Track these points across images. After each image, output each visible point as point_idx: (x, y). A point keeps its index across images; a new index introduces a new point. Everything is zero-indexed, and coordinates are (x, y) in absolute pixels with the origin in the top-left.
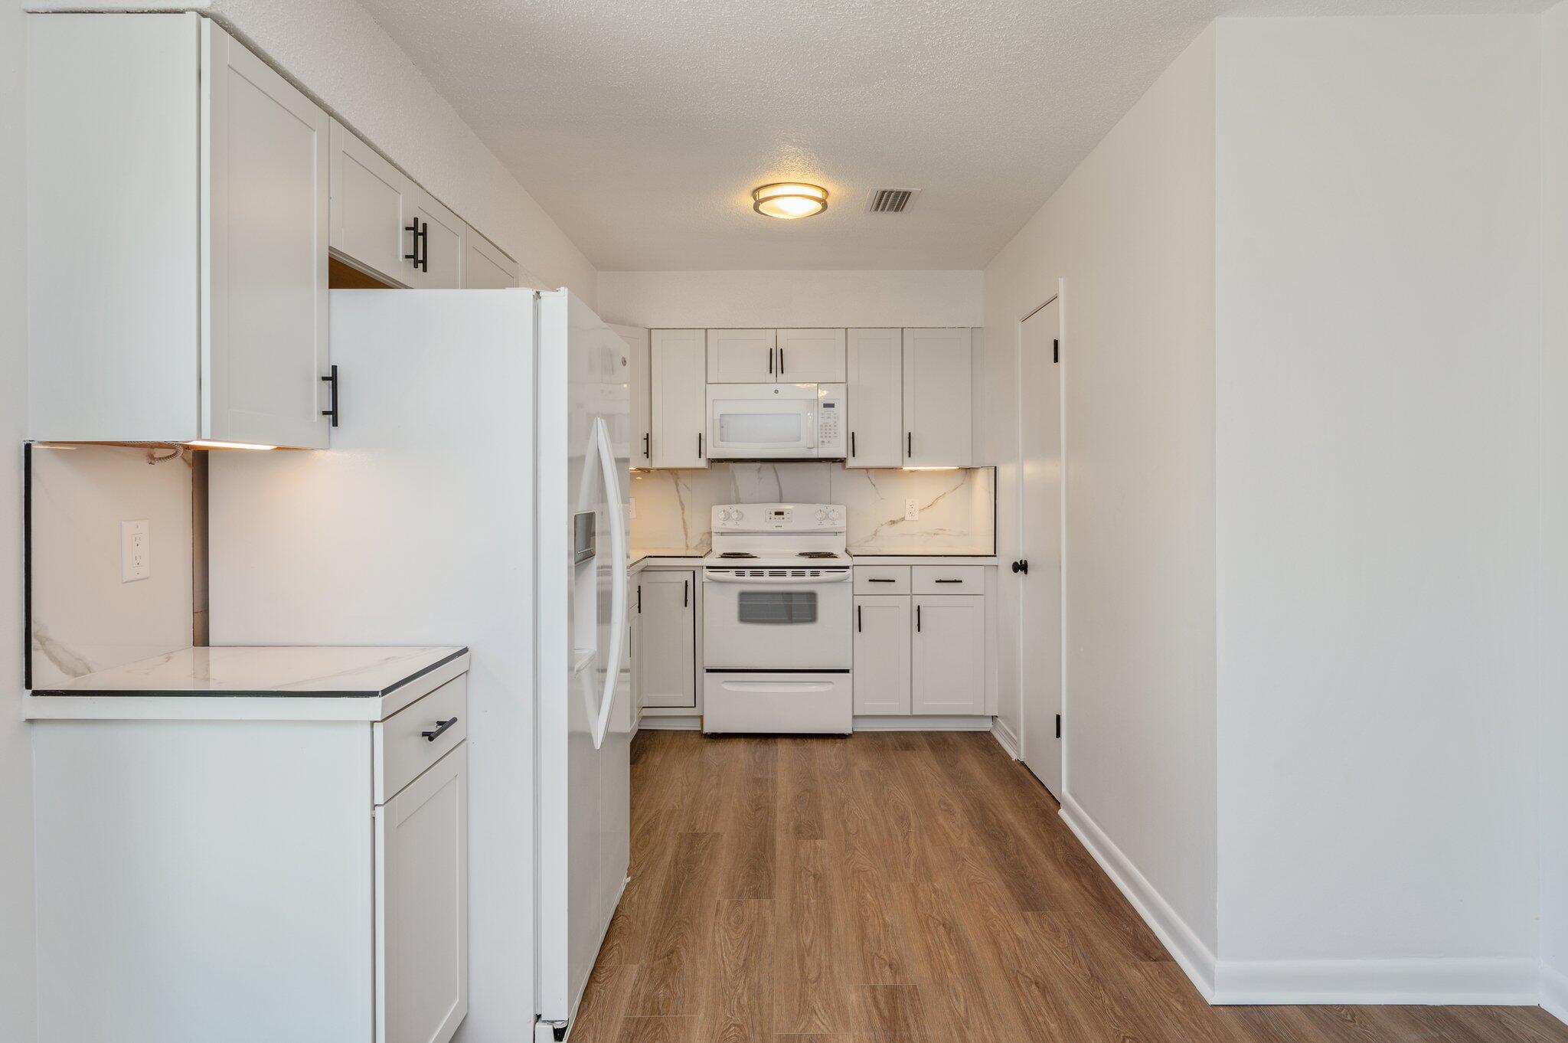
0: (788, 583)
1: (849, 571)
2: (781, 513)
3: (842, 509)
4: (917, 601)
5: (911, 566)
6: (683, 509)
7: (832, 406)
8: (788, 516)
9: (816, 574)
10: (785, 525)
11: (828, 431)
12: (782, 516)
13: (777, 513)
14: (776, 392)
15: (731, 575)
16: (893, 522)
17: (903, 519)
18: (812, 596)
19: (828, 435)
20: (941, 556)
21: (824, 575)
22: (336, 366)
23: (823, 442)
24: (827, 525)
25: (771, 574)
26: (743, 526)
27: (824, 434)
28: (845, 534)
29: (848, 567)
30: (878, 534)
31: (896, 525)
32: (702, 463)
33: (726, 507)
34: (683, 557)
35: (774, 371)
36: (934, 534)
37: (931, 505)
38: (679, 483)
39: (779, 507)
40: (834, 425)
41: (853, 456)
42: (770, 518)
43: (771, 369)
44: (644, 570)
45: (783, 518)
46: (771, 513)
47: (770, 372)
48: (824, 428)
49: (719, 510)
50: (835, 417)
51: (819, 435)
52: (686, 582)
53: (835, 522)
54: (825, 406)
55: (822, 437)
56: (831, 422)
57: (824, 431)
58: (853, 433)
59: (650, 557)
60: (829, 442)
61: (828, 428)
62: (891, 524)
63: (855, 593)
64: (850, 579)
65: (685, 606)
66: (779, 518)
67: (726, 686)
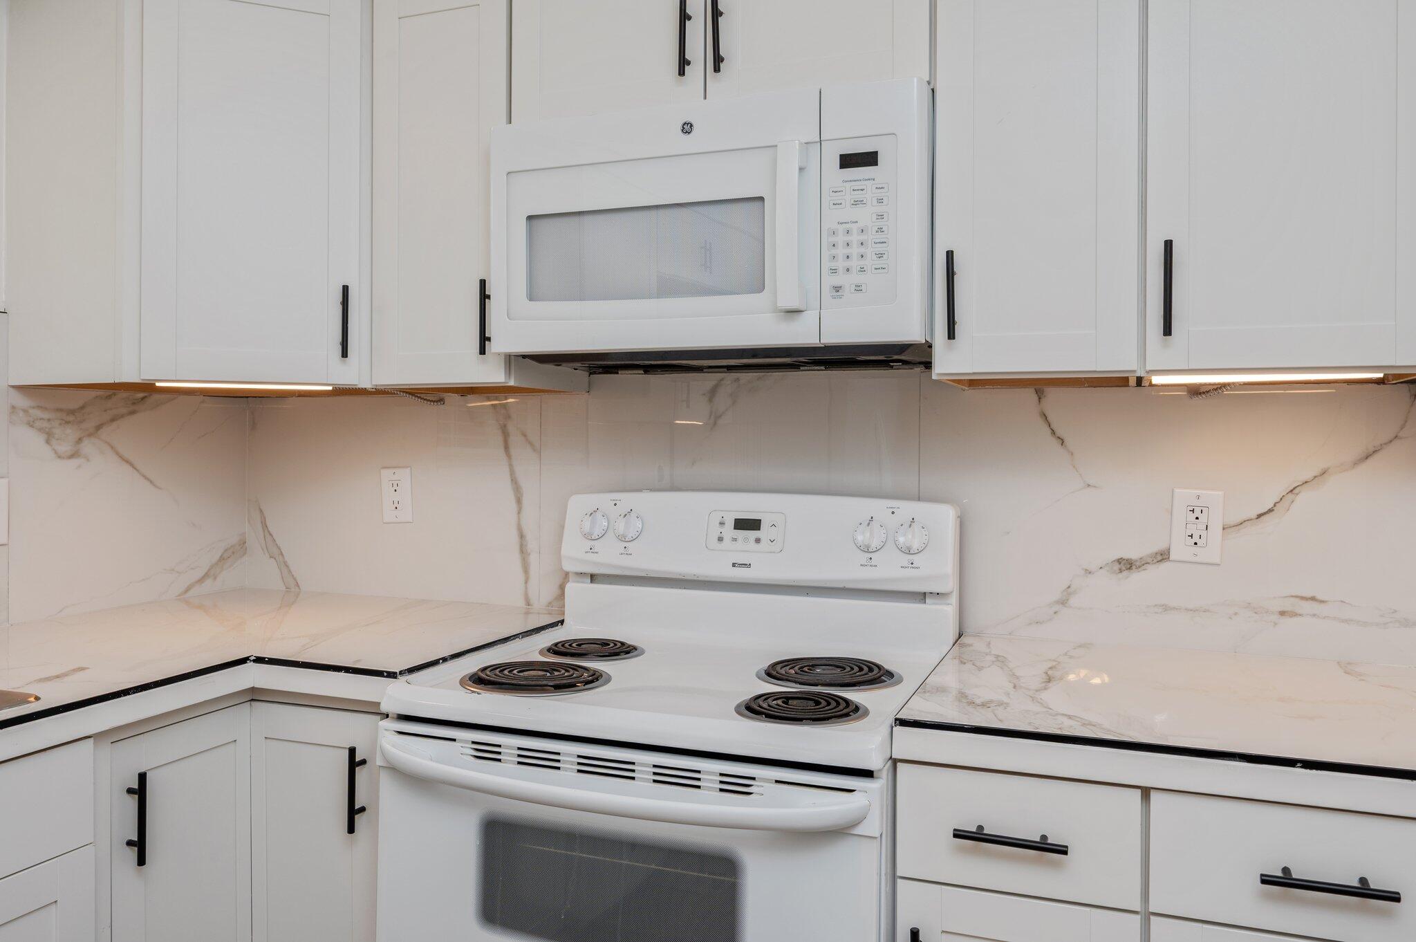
2: (754, 525)
3: (946, 516)
5: (1146, 792)
7: (869, 159)
8: (773, 533)
9: (741, 788)
10: (761, 560)
11: (855, 251)
12: (752, 534)
13: (742, 524)
14: (687, 128)
15: (462, 757)
16: (1127, 565)
17: (1163, 556)
19: (855, 263)
20: (1291, 763)
21: (774, 800)
23: (837, 289)
25: (582, 766)
26: (643, 560)
28: (954, 599)
29: (867, 774)
30: (1073, 601)
31: (1136, 577)
32: (492, 373)
33: (603, 500)
34: (348, 670)
35: (691, 71)
36: (1282, 613)
37: (1270, 511)
38: (511, 428)
39: (747, 505)
40: (880, 230)
41: (951, 335)
42: (720, 539)
43: (683, 63)
44: (255, 695)
45: (758, 541)
46: (722, 524)
47: (682, 72)
48: (841, 239)
49: (579, 505)
50: (880, 201)
51: (826, 265)
52: (352, 751)
53: (915, 558)
54: (848, 161)
55: (834, 271)
56: (865, 216)
57: (841, 251)
58: (950, 255)
59: (259, 660)
60: (858, 289)
61: (855, 238)
62: (1121, 571)
63: (899, 874)
64: (874, 825)
65: (351, 829)
66: (746, 539)
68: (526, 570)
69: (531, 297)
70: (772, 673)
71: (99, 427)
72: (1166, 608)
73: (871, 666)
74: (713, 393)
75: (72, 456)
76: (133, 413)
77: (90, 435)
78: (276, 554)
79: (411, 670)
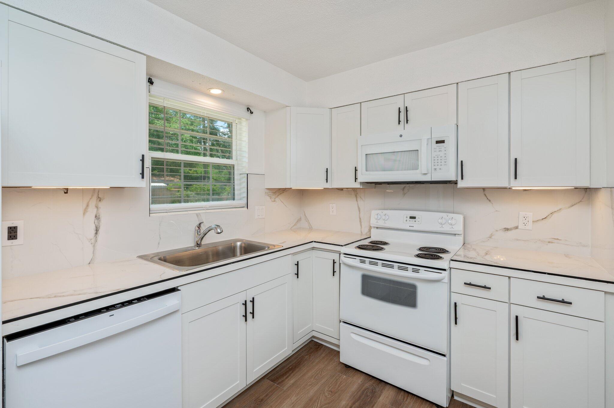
0: (394, 273)
1: (445, 274)
2: (414, 218)
3: (460, 218)
4: (516, 311)
5: (509, 277)
7: (443, 142)
8: (419, 220)
9: (417, 271)
10: (416, 225)
11: (439, 161)
12: (414, 220)
13: (411, 218)
14: (401, 136)
15: (356, 262)
16: (507, 229)
17: (517, 228)
18: (414, 288)
19: (439, 164)
20: (545, 273)
21: (424, 274)
23: (435, 169)
24: (446, 228)
25: (384, 265)
26: (389, 224)
28: (462, 236)
29: (445, 270)
30: (493, 237)
31: (509, 232)
32: (357, 185)
33: (379, 212)
34: (333, 244)
35: (402, 123)
36: (549, 242)
37: (545, 218)
38: (358, 196)
39: (413, 214)
40: (445, 157)
41: (462, 179)
42: (406, 221)
43: (399, 121)
44: (313, 248)
45: (415, 221)
46: (407, 217)
47: (399, 124)
48: (436, 159)
49: (374, 213)
50: (445, 151)
51: (433, 164)
52: (334, 260)
53: (453, 226)
54: (438, 142)
55: (435, 165)
56: (442, 154)
57: (436, 161)
58: (462, 162)
59: (315, 242)
60: (440, 169)
61: (439, 158)
62: (505, 231)
63: (452, 291)
64: (446, 280)
65: (334, 275)
66: (412, 221)
67: (353, 336)
68: (361, 226)
69: (366, 171)
70: (420, 249)
71: (278, 196)
72: (517, 240)
73: (443, 249)
74: (404, 188)
75: (274, 201)
76: (283, 193)
77: (277, 197)
78: (307, 220)
79: (345, 245)
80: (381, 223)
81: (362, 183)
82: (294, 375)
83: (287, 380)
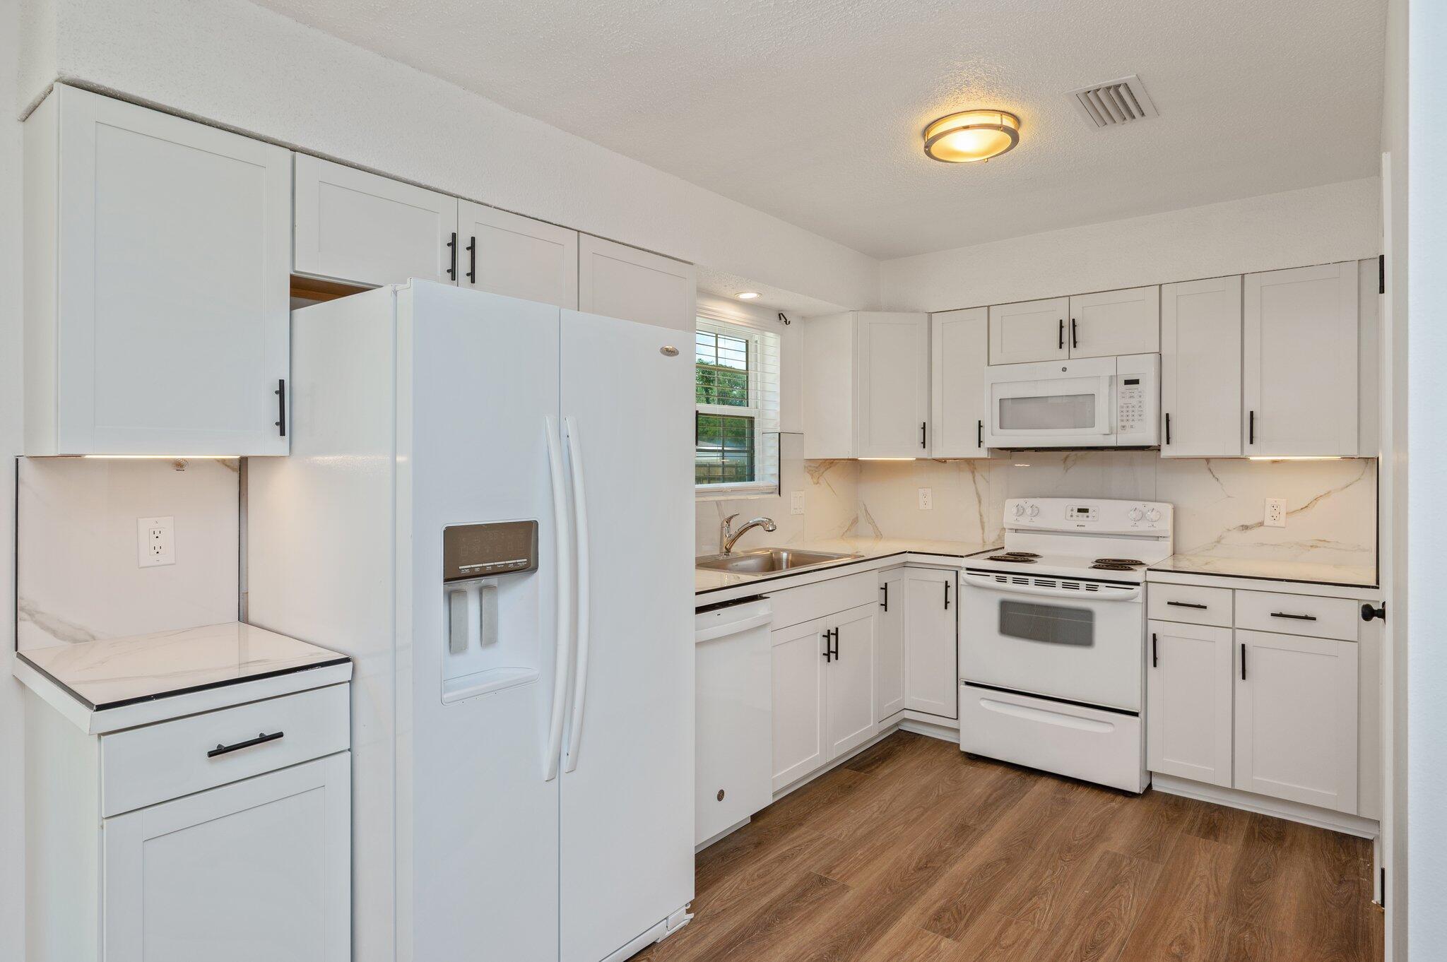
0: (1057, 595)
1: (1137, 590)
2: (1086, 511)
3: (1167, 509)
4: (1242, 637)
5: (1235, 590)
6: (980, 502)
7: (1136, 382)
8: (1094, 514)
9: (1094, 589)
10: (1089, 524)
11: (1130, 414)
12: (1086, 514)
13: (1080, 510)
14: (1064, 369)
15: (991, 580)
16: (1245, 528)
17: (1261, 524)
18: (1088, 615)
19: (1130, 418)
20: (1282, 580)
21: (1103, 590)
22: (283, 381)
23: (1124, 427)
24: (1143, 527)
25: (1038, 584)
26: (1038, 523)
27: (1125, 418)
28: (1171, 539)
29: (1138, 584)
30: (1223, 542)
31: (1249, 532)
32: (983, 453)
33: (1021, 501)
34: (944, 555)
35: (1065, 346)
36: (1312, 546)
37: (1306, 507)
38: (976, 474)
39: (1083, 503)
40: (1140, 406)
41: (1168, 443)
42: (1072, 516)
43: (1061, 343)
44: (905, 565)
45: (1088, 517)
46: (1072, 510)
47: (1061, 347)
48: (1125, 409)
49: (1011, 505)
50: (1140, 396)
51: (1119, 418)
52: (946, 582)
53: (1155, 524)
54: (1127, 382)
55: (1122, 421)
56: (1134, 402)
57: (1125, 414)
58: (1167, 415)
59: (910, 552)
60: (1132, 427)
61: (1130, 409)
62: (1243, 530)
63: (1149, 617)
64: (1140, 599)
65: (946, 608)
66: (1083, 516)
67: (983, 703)
68: (982, 529)
69: (1001, 428)
70: (1096, 562)
71: (823, 473)
72: (1263, 544)
73: (1135, 560)
74: (1066, 459)
75: (817, 483)
77: (821, 476)
78: (871, 522)
79: (967, 556)
80: (1025, 522)
81: (991, 450)
82: (887, 765)
83: (877, 770)
